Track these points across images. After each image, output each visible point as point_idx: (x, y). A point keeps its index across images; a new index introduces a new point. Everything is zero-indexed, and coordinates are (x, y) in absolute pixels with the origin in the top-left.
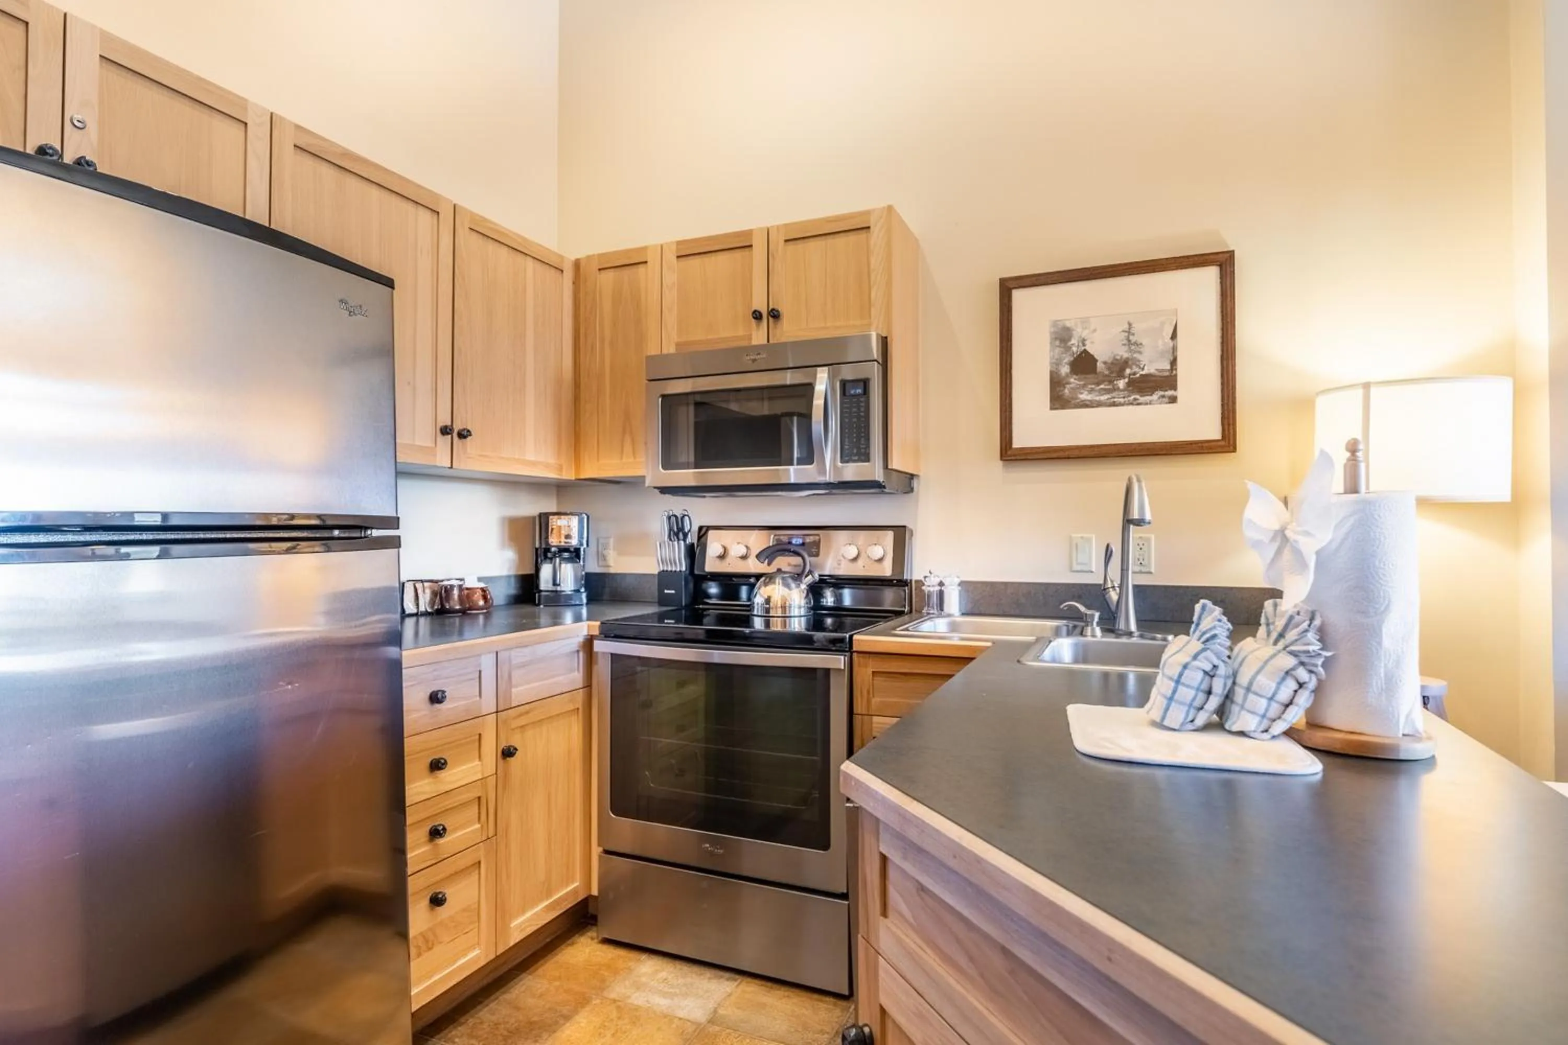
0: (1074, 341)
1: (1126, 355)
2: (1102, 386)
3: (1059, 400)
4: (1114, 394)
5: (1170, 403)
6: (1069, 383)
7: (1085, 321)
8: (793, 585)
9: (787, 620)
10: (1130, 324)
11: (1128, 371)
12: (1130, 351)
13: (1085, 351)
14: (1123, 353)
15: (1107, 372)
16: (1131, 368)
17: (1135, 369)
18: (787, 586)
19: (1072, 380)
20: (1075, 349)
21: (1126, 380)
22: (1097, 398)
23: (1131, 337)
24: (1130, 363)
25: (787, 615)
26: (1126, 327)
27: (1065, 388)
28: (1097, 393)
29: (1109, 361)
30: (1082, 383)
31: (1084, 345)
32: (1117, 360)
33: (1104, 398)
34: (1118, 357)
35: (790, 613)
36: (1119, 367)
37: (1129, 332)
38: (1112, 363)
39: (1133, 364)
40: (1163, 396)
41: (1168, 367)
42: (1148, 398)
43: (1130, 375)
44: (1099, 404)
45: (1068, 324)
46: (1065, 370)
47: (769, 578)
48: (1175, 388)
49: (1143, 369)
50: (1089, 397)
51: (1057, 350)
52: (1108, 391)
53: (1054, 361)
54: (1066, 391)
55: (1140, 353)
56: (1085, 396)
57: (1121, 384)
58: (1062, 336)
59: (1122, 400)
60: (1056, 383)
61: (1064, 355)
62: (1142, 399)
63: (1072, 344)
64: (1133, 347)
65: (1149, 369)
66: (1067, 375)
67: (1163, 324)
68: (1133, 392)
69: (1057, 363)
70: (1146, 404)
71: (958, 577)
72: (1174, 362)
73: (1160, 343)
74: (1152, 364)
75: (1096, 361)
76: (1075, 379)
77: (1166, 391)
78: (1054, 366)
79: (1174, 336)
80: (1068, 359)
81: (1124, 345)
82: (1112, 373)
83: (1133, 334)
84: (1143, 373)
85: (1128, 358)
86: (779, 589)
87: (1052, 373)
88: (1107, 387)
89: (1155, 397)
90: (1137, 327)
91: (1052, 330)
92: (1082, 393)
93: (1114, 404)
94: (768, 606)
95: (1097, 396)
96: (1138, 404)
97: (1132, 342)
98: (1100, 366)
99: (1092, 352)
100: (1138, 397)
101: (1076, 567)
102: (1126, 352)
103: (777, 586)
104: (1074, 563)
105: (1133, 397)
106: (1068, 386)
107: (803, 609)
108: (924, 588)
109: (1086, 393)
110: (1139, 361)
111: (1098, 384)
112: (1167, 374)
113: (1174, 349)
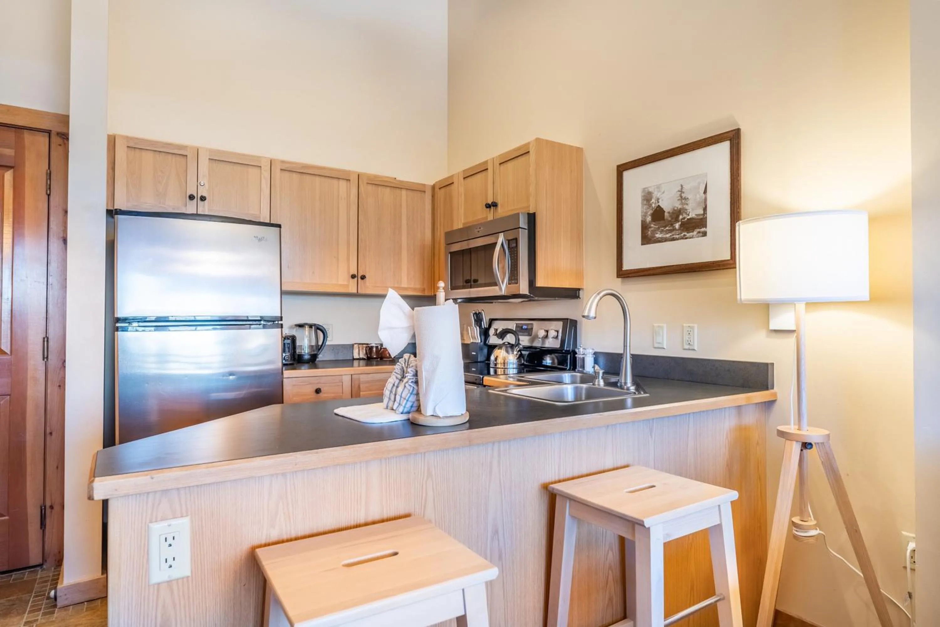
0: (653, 200)
1: (680, 207)
2: (667, 228)
3: (646, 239)
4: (673, 233)
5: (703, 236)
6: (650, 227)
7: (658, 187)
10: (682, 186)
11: (681, 217)
12: (682, 204)
13: (659, 206)
14: (678, 205)
15: (670, 219)
16: (682, 215)
17: (685, 215)
19: (652, 225)
20: (653, 205)
21: (680, 223)
22: (664, 236)
23: (683, 195)
26: (680, 188)
27: (648, 231)
29: (671, 212)
31: (658, 202)
32: (675, 210)
33: (668, 236)
36: (676, 214)
37: (681, 191)
38: (673, 213)
39: (683, 212)
40: (699, 232)
41: (702, 212)
42: (691, 234)
43: (682, 219)
44: (666, 240)
45: (651, 189)
46: (649, 219)
48: (705, 226)
49: (689, 215)
50: (661, 236)
51: (645, 207)
52: (670, 231)
53: (643, 214)
54: (649, 232)
55: (687, 204)
56: (658, 235)
57: (677, 226)
58: (647, 197)
59: (677, 236)
60: (645, 227)
61: (648, 210)
62: (688, 235)
63: (653, 202)
64: (683, 201)
65: (692, 215)
66: (650, 223)
67: (699, 183)
68: (683, 231)
69: (645, 215)
70: (690, 238)
72: (705, 209)
73: (698, 196)
74: (693, 212)
75: (664, 212)
76: (654, 225)
77: (701, 228)
78: (644, 217)
79: (705, 192)
80: (650, 212)
81: (679, 200)
82: (672, 219)
83: (683, 193)
84: (689, 217)
85: (680, 209)
87: (642, 221)
88: (670, 228)
89: (695, 233)
90: (686, 187)
91: (643, 193)
93: (673, 239)
95: (664, 234)
96: (686, 238)
97: (683, 197)
98: (666, 214)
99: (662, 207)
100: (686, 233)
101: (656, 345)
102: (680, 204)
104: (655, 341)
105: (682, 235)
106: (650, 229)
109: (659, 233)
110: (686, 210)
111: (665, 227)
112: (701, 217)
113: (706, 200)
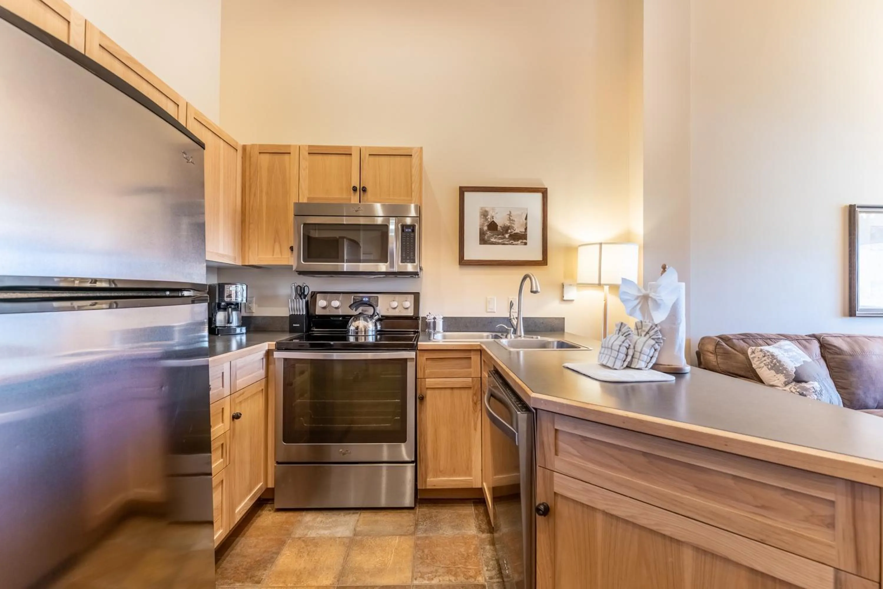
0: (489, 217)
1: (509, 224)
2: (500, 236)
3: (483, 241)
4: (504, 240)
5: (524, 245)
6: (487, 234)
7: (493, 209)
8: (369, 320)
9: (367, 337)
10: (510, 212)
11: (509, 231)
12: (510, 223)
13: (493, 221)
14: (507, 223)
15: (501, 231)
16: (511, 230)
17: (512, 231)
18: (367, 321)
19: (488, 233)
20: (489, 220)
21: (509, 234)
22: (498, 241)
23: (511, 218)
24: (510, 227)
25: (367, 335)
26: (509, 213)
27: (485, 236)
28: (498, 239)
29: (502, 226)
30: (492, 234)
31: (493, 219)
32: (505, 226)
33: (500, 241)
34: (506, 225)
35: (368, 334)
36: (506, 229)
37: (510, 215)
38: (504, 227)
39: (511, 228)
40: (522, 242)
41: (524, 231)
42: (516, 242)
43: (510, 232)
44: (499, 244)
45: (487, 209)
46: (485, 228)
47: (357, 317)
48: (526, 239)
49: (515, 231)
50: (495, 240)
51: (482, 220)
52: (502, 238)
53: (481, 224)
54: (486, 237)
55: (514, 224)
56: (493, 240)
57: (507, 236)
58: (484, 214)
59: (507, 243)
60: (482, 233)
61: (485, 222)
62: (514, 243)
63: (489, 218)
64: (511, 222)
65: (517, 231)
66: (486, 231)
67: (522, 213)
68: (511, 240)
69: (482, 225)
70: (516, 245)
71: (442, 315)
72: (526, 229)
73: (521, 221)
74: (518, 229)
75: (497, 225)
76: (490, 232)
77: (523, 240)
78: (481, 226)
79: (526, 219)
80: (486, 224)
81: (508, 220)
82: (503, 231)
83: (512, 216)
84: (515, 232)
85: (509, 226)
86: (362, 322)
87: (480, 229)
88: (502, 237)
89: (519, 242)
90: (513, 213)
91: (481, 211)
92: (492, 239)
93: (504, 244)
94: (357, 331)
95: (498, 240)
96: (513, 245)
97: (511, 219)
98: (499, 227)
99: (496, 222)
100: (513, 241)
101: (488, 310)
102: (509, 223)
103: (361, 321)
104: (488, 308)
105: (511, 242)
106: (487, 235)
107: (374, 332)
108: (426, 320)
109: (493, 238)
110: (513, 227)
111: (498, 235)
112: (523, 233)
113: (526, 224)
